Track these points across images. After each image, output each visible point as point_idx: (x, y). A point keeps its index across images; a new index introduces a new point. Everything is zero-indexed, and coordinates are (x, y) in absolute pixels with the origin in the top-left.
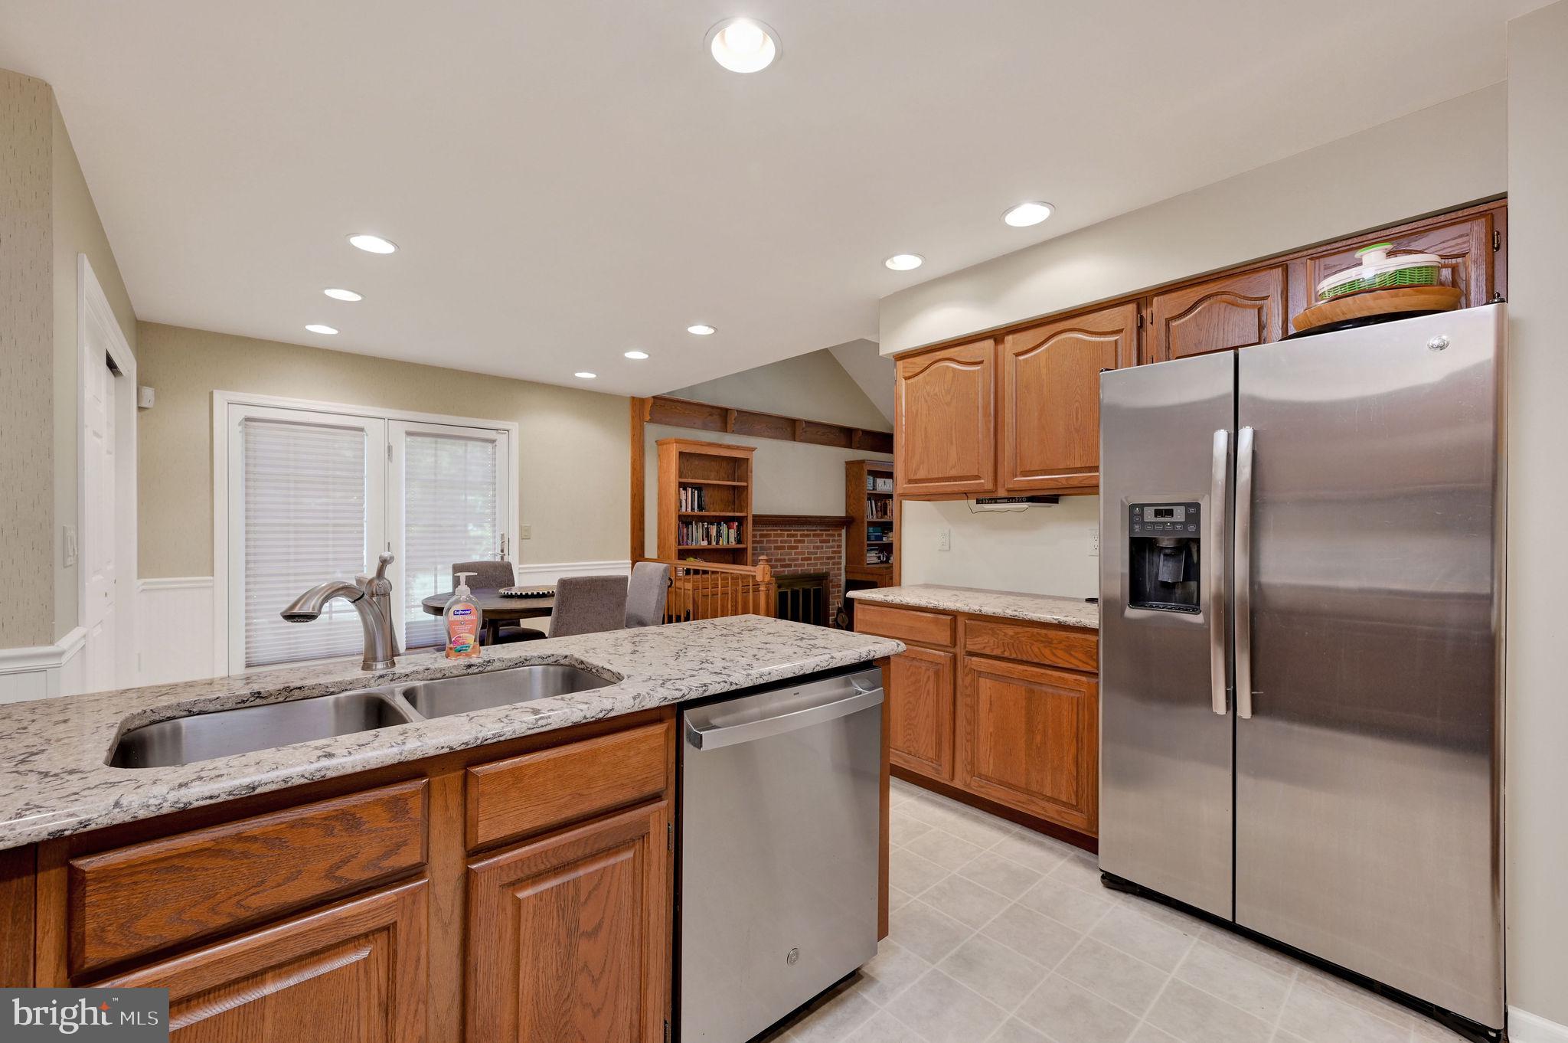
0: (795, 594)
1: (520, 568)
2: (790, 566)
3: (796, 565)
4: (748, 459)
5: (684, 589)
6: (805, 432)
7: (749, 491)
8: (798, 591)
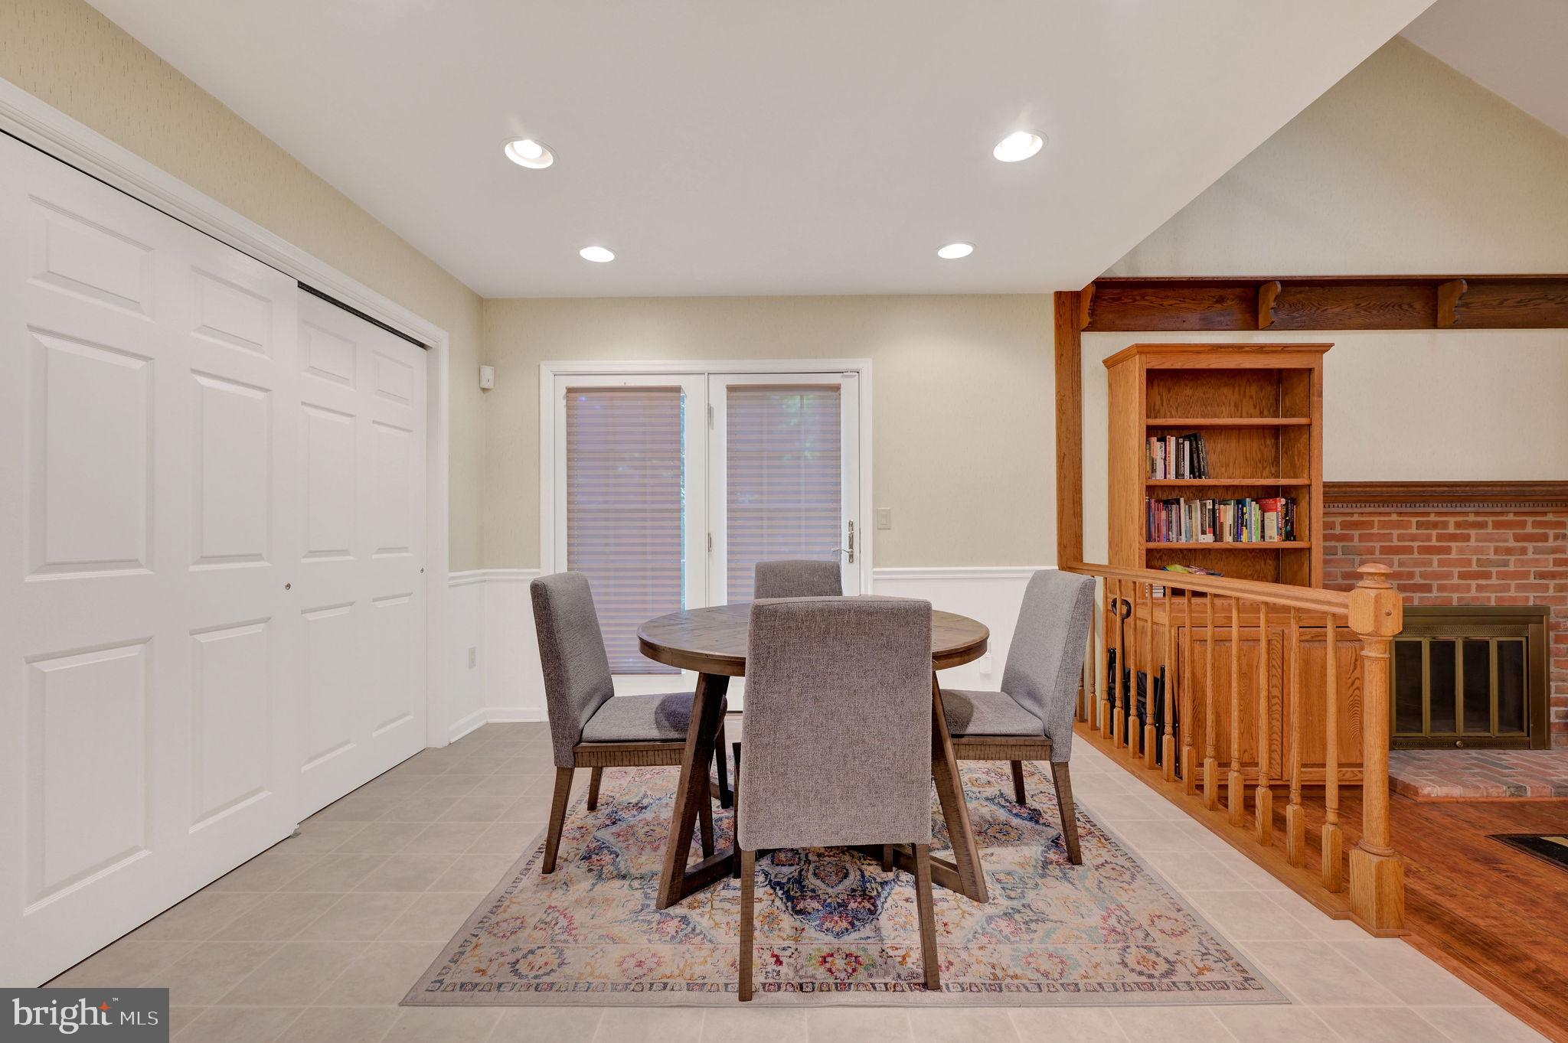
0: (1443, 652)
1: (875, 573)
2: (1427, 588)
3: (1441, 588)
4: (1310, 370)
5: (1153, 623)
6: (1466, 305)
7: (1314, 433)
8: (1450, 646)
